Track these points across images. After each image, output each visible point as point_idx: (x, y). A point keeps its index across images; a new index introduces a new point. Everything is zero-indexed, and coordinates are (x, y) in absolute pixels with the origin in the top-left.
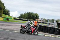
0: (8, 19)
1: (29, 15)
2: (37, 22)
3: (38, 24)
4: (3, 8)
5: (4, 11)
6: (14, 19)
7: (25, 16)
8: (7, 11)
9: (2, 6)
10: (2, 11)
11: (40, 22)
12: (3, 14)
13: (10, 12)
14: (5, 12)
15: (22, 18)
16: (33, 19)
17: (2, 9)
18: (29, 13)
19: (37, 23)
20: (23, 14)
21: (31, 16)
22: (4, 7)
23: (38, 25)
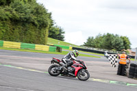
0: (59, 49)
1: (108, 40)
2: (126, 56)
3: (128, 61)
4: (49, 23)
5: (50, 31)
6: (74, 48)
7: (98, 42)
8: (57, 31)
9: (48, 19)
10: (47, 30)
11: (133, 57)
12: (50, 36)
13: (64, 33)
14: (54, 33)
15: (90, 46)
16: (118, 50)
17: (46, 26)
18: (109, 35)
19: (127, 58)
20: (94, 38)
21: (112, 42)
22: (52, 21)
23: (128, 63)
